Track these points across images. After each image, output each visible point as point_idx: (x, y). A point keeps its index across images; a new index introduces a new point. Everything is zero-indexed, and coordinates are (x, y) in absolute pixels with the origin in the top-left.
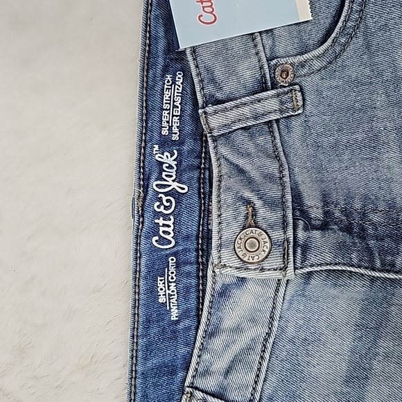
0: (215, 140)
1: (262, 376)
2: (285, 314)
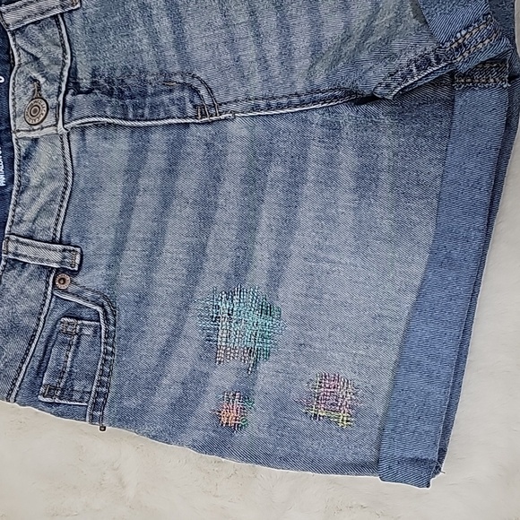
0: (13, 34)
1: (61, 220)
2: (78, 171)
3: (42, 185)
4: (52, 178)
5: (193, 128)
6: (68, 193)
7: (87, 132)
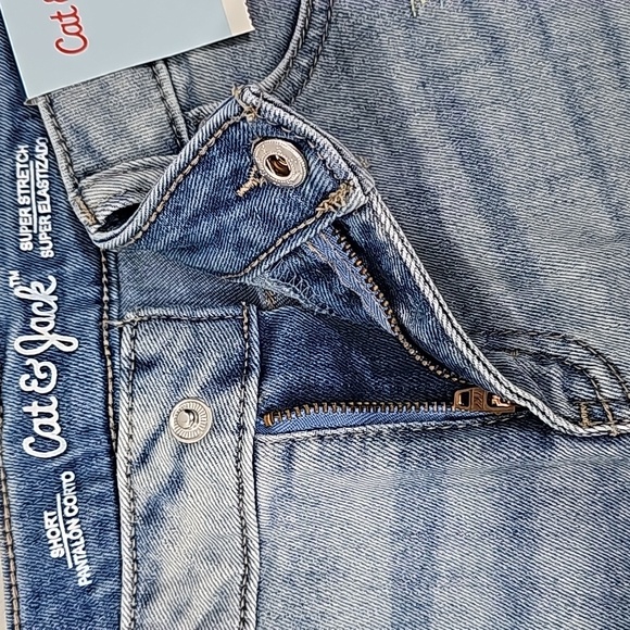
2: (268, 535)
3: (191, 578)
4: (213, 558)
5: (564, 449)
6: (253, 587)
7: (299, 451)
